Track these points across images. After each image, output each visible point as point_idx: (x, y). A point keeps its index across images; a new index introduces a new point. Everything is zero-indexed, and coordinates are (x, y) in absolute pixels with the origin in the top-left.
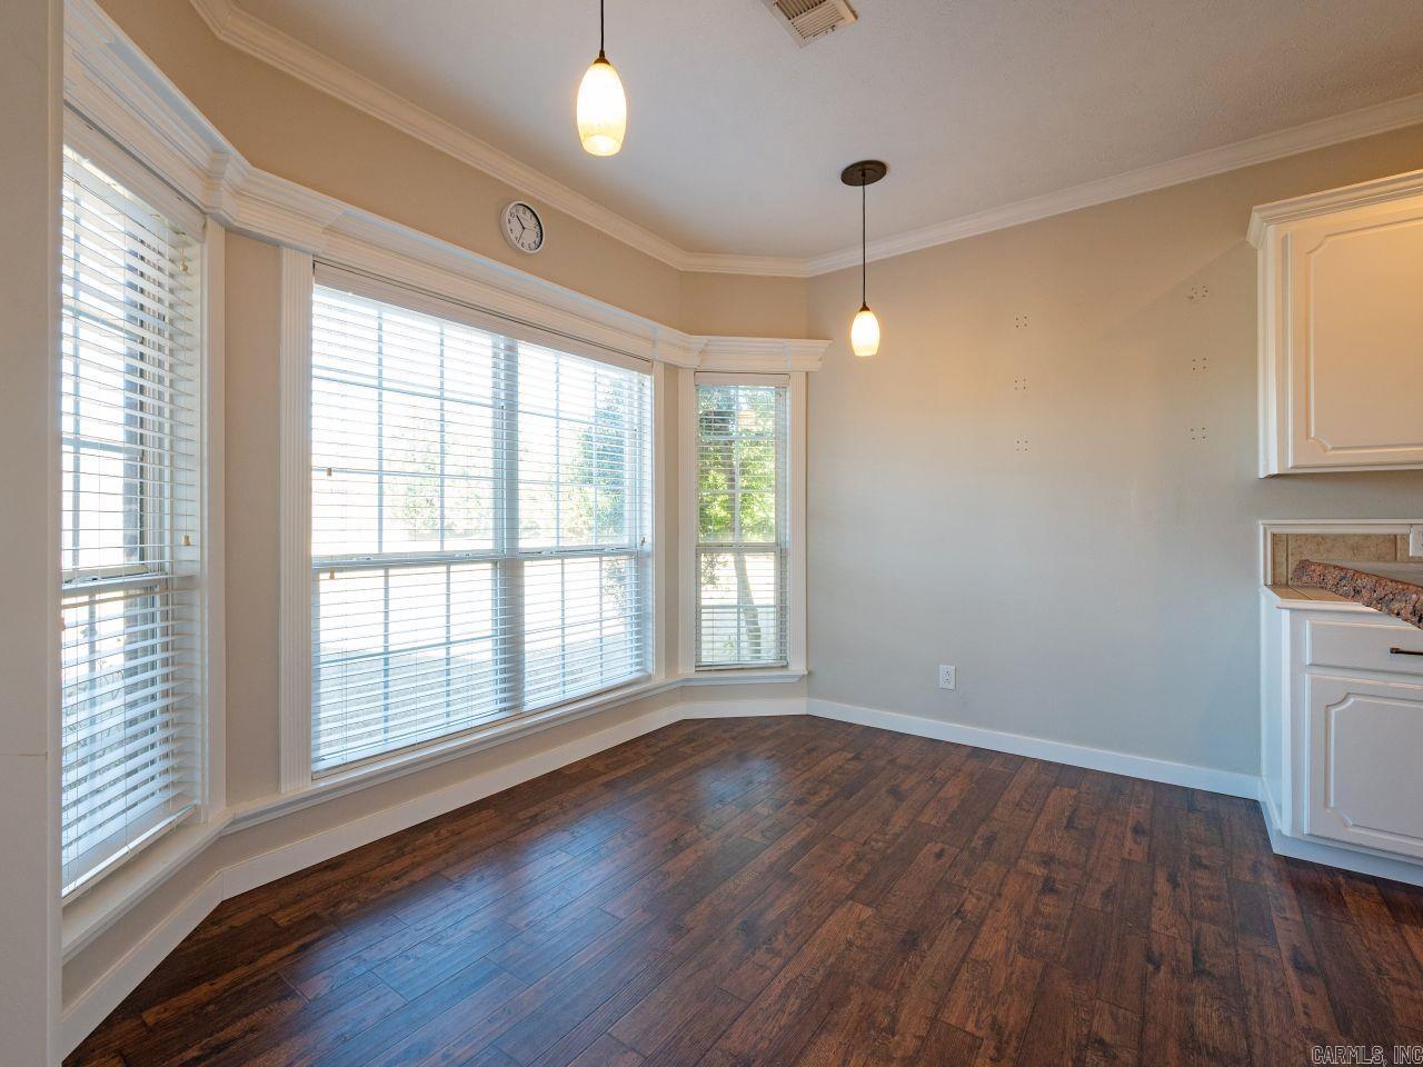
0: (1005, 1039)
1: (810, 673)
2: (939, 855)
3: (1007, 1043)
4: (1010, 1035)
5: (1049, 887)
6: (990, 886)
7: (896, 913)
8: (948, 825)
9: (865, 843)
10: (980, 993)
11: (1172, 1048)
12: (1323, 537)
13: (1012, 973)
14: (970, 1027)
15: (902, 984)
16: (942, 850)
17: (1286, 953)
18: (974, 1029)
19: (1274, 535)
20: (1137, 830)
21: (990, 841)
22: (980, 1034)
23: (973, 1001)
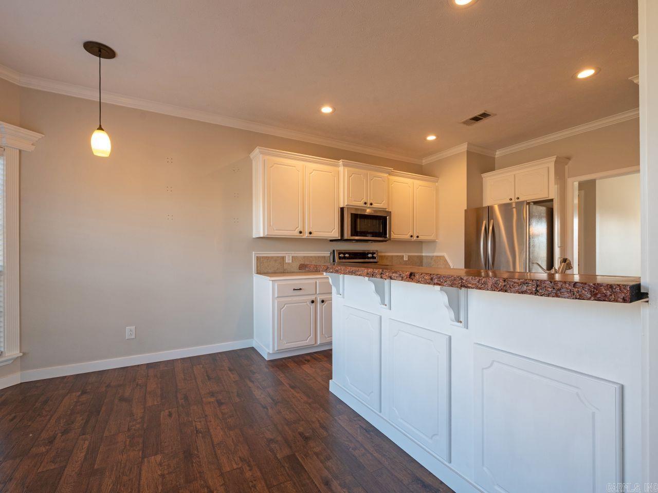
0: (248, 461)
1: (24, 354)
2: (170, 415)
3: (249, 461)
4: (248, 458)
5: (220, 403)
6: (200, 414)
7: (172, 449)
8: (163, 401)
9: (129, 430)
10: (229, 453)
11: (286, 428)
12: (269, 257)
13: (233, 439)
14: (235, 466)
15: (200, 472)
16: (170, 412)
17: (288, 386)
18: (237, 466)
19: (257, 257)
20: (230, 370)
21: (186, 398)
22: (240, 466)
23: (228, 457)
